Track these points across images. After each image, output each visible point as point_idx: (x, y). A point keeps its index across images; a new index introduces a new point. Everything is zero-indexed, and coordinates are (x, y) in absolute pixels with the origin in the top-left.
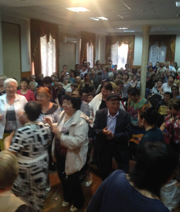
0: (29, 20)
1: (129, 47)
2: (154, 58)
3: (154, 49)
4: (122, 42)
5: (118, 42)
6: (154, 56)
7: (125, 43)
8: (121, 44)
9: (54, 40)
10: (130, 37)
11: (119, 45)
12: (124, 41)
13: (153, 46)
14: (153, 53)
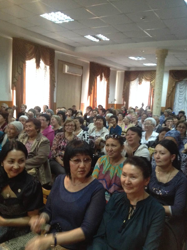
0: (12, 39)
1: (151, 84)
2: (181, 98)
3: (181, 87)
4: (143, 78)
5: (138, 79)
6: (181, 96)
7: (147, 80)
8: (142, 81)
9: (48, 67)
10: (152, 72)
11: (139, 82)
12: (145, 77)
13: (180, 84)
14: (180, 92)
